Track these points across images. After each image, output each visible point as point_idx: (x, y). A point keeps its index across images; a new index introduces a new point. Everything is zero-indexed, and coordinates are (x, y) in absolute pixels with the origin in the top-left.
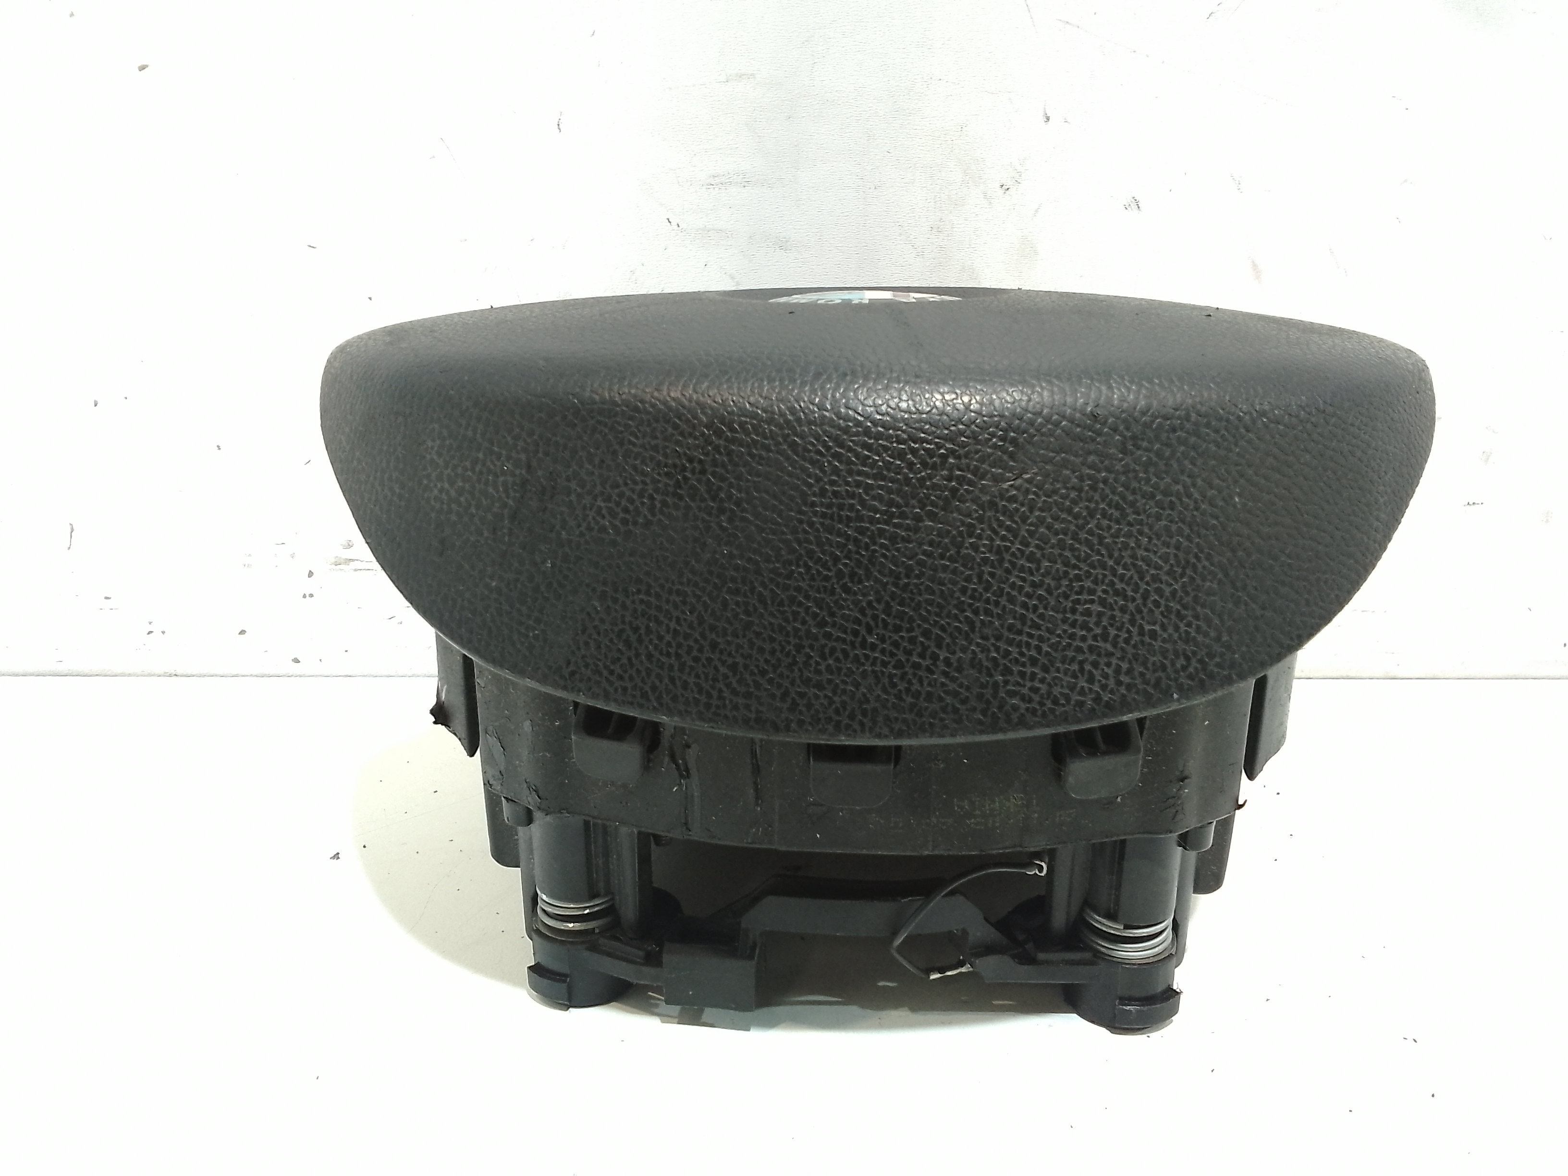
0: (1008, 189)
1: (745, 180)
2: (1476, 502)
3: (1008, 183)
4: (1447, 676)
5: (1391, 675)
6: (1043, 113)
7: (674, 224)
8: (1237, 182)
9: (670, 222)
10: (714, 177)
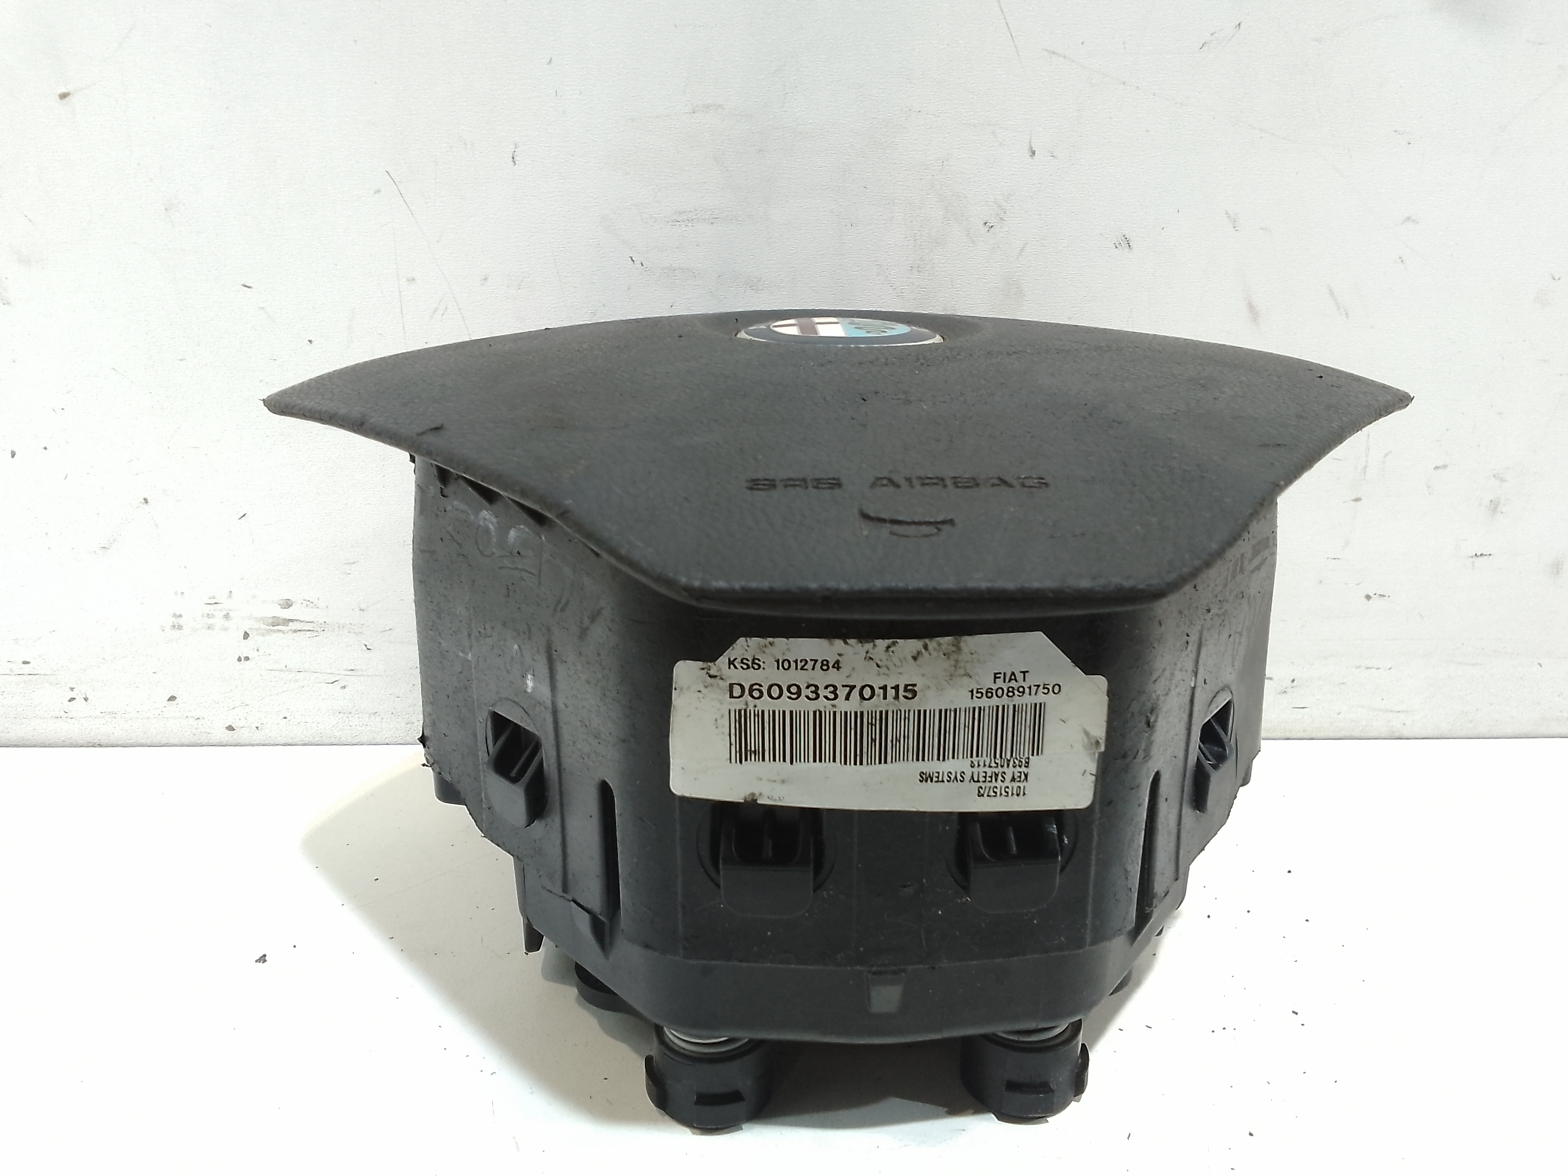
0: (992, 226)
1: (713, 216)
2: (1485, 553)
3: (992, 221)
4: (1455, 736)
5: (1397, 735)
6: (1028, 148)
7: (637, 262)
8: (1233, 220)
9: (633, 261)
10: (680, 213)
